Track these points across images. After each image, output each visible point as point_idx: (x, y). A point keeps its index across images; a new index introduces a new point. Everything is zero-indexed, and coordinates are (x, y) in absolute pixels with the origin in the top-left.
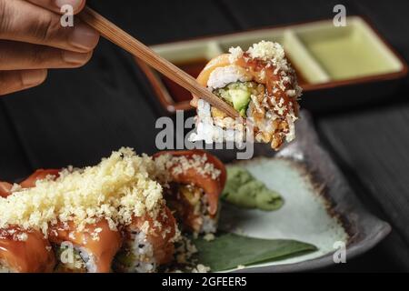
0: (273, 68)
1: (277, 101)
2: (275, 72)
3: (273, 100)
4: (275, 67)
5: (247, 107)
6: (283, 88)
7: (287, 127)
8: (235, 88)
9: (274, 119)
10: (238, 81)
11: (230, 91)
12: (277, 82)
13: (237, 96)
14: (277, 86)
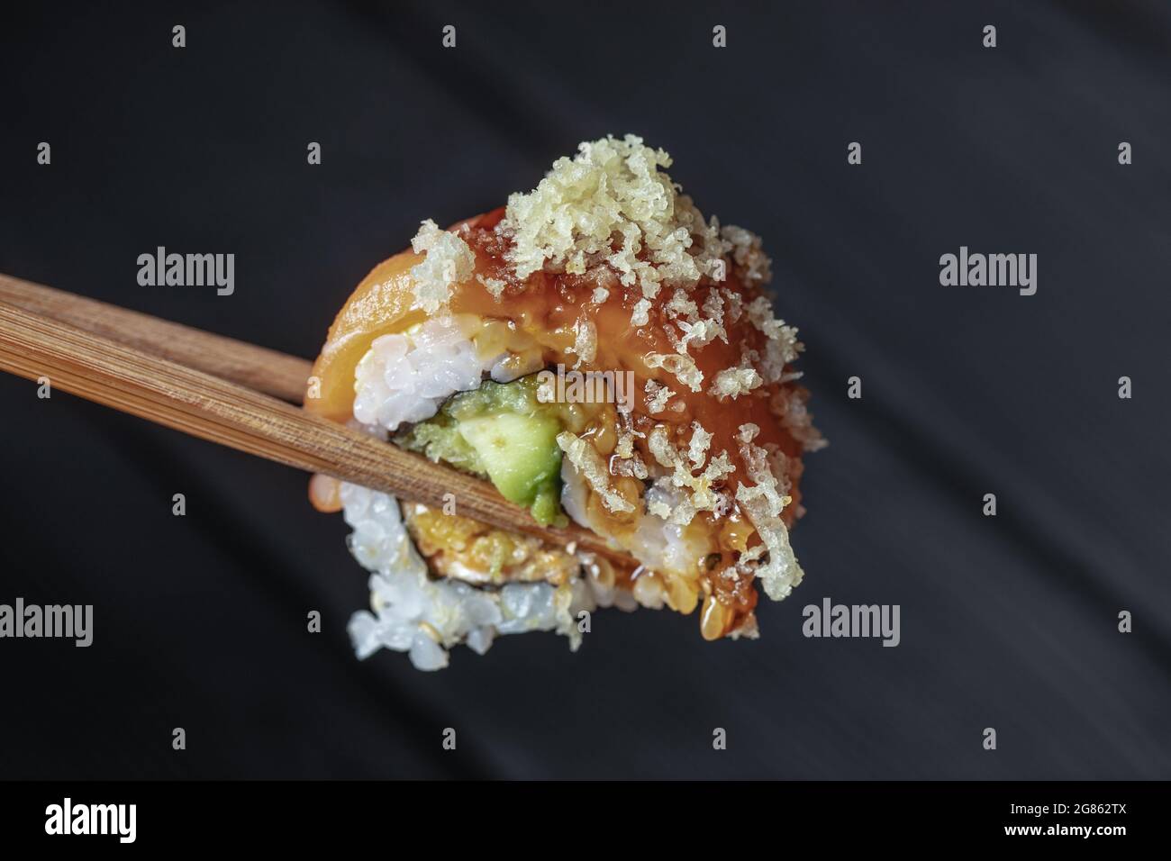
0: (623, 296)
1: (679, 441)
2: (641, 313)
3: (658, 443)
4: (636, 292)
5: (556, 483)
6: (693, 378)
7: (755, 540)
8: (484, 411)
9: (685, 518)
10: (486, 376)
11: (464, 428)
12: (659, 360)
13: (500, 443)
14: (664, 379)
